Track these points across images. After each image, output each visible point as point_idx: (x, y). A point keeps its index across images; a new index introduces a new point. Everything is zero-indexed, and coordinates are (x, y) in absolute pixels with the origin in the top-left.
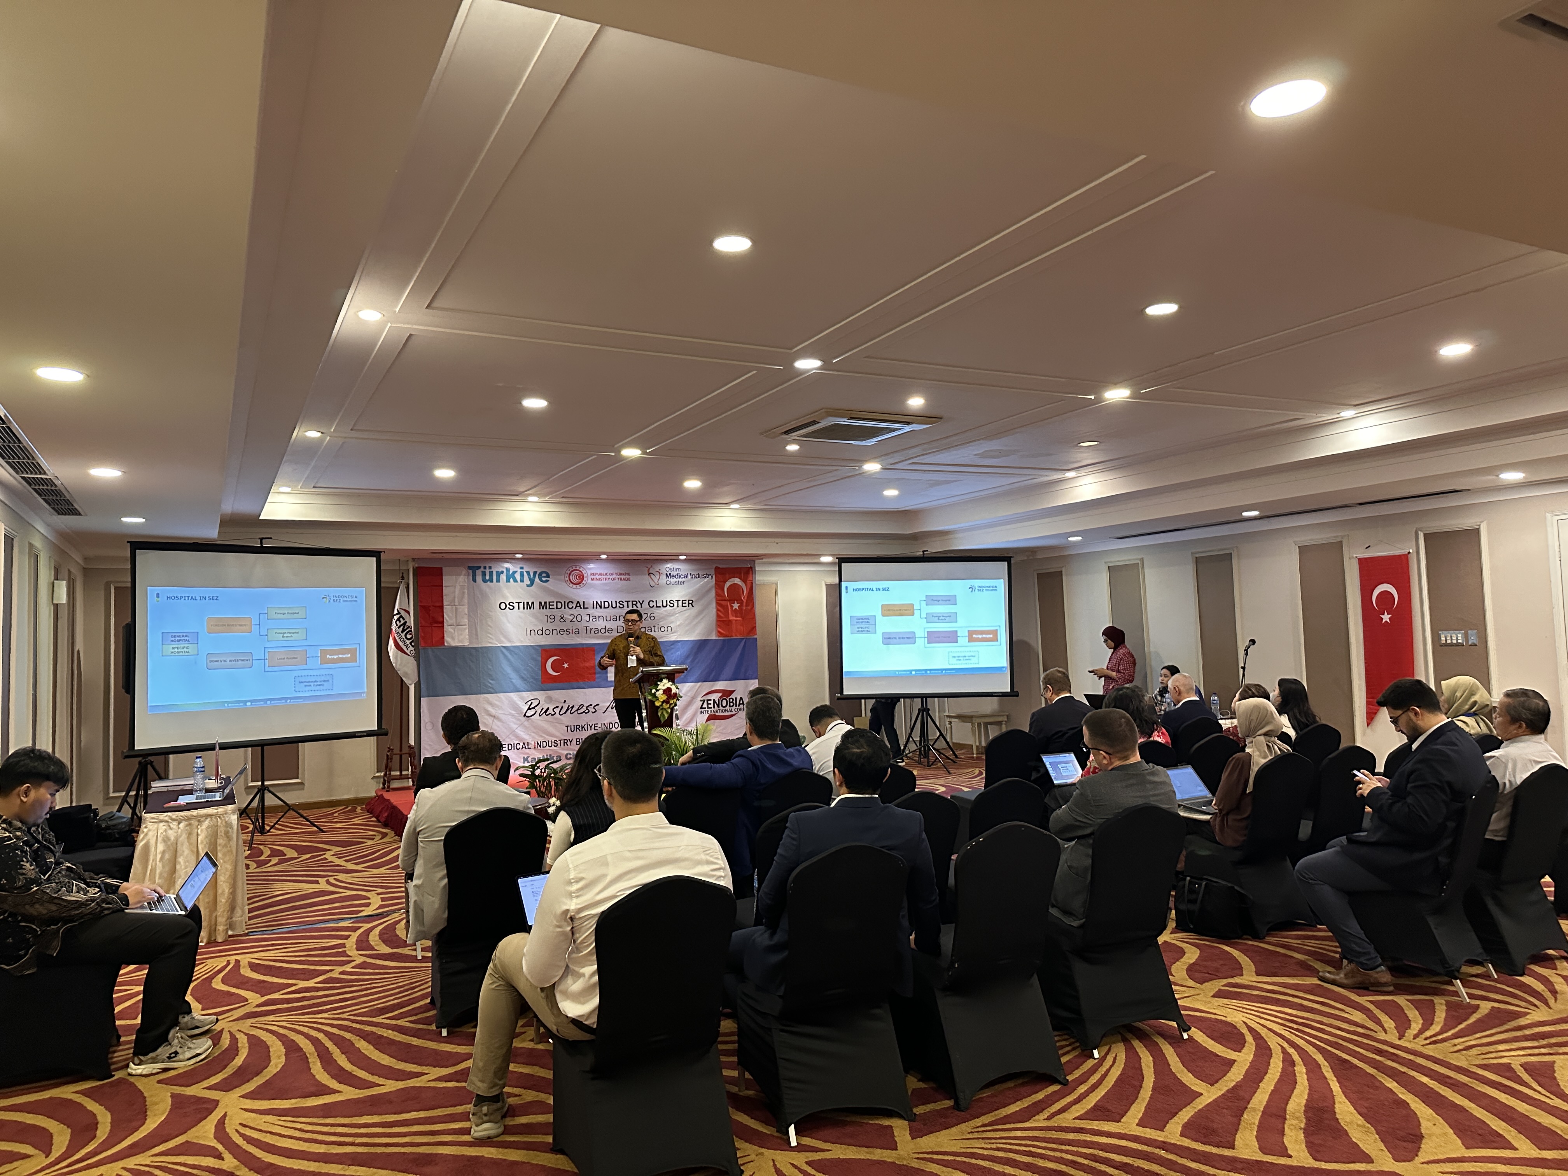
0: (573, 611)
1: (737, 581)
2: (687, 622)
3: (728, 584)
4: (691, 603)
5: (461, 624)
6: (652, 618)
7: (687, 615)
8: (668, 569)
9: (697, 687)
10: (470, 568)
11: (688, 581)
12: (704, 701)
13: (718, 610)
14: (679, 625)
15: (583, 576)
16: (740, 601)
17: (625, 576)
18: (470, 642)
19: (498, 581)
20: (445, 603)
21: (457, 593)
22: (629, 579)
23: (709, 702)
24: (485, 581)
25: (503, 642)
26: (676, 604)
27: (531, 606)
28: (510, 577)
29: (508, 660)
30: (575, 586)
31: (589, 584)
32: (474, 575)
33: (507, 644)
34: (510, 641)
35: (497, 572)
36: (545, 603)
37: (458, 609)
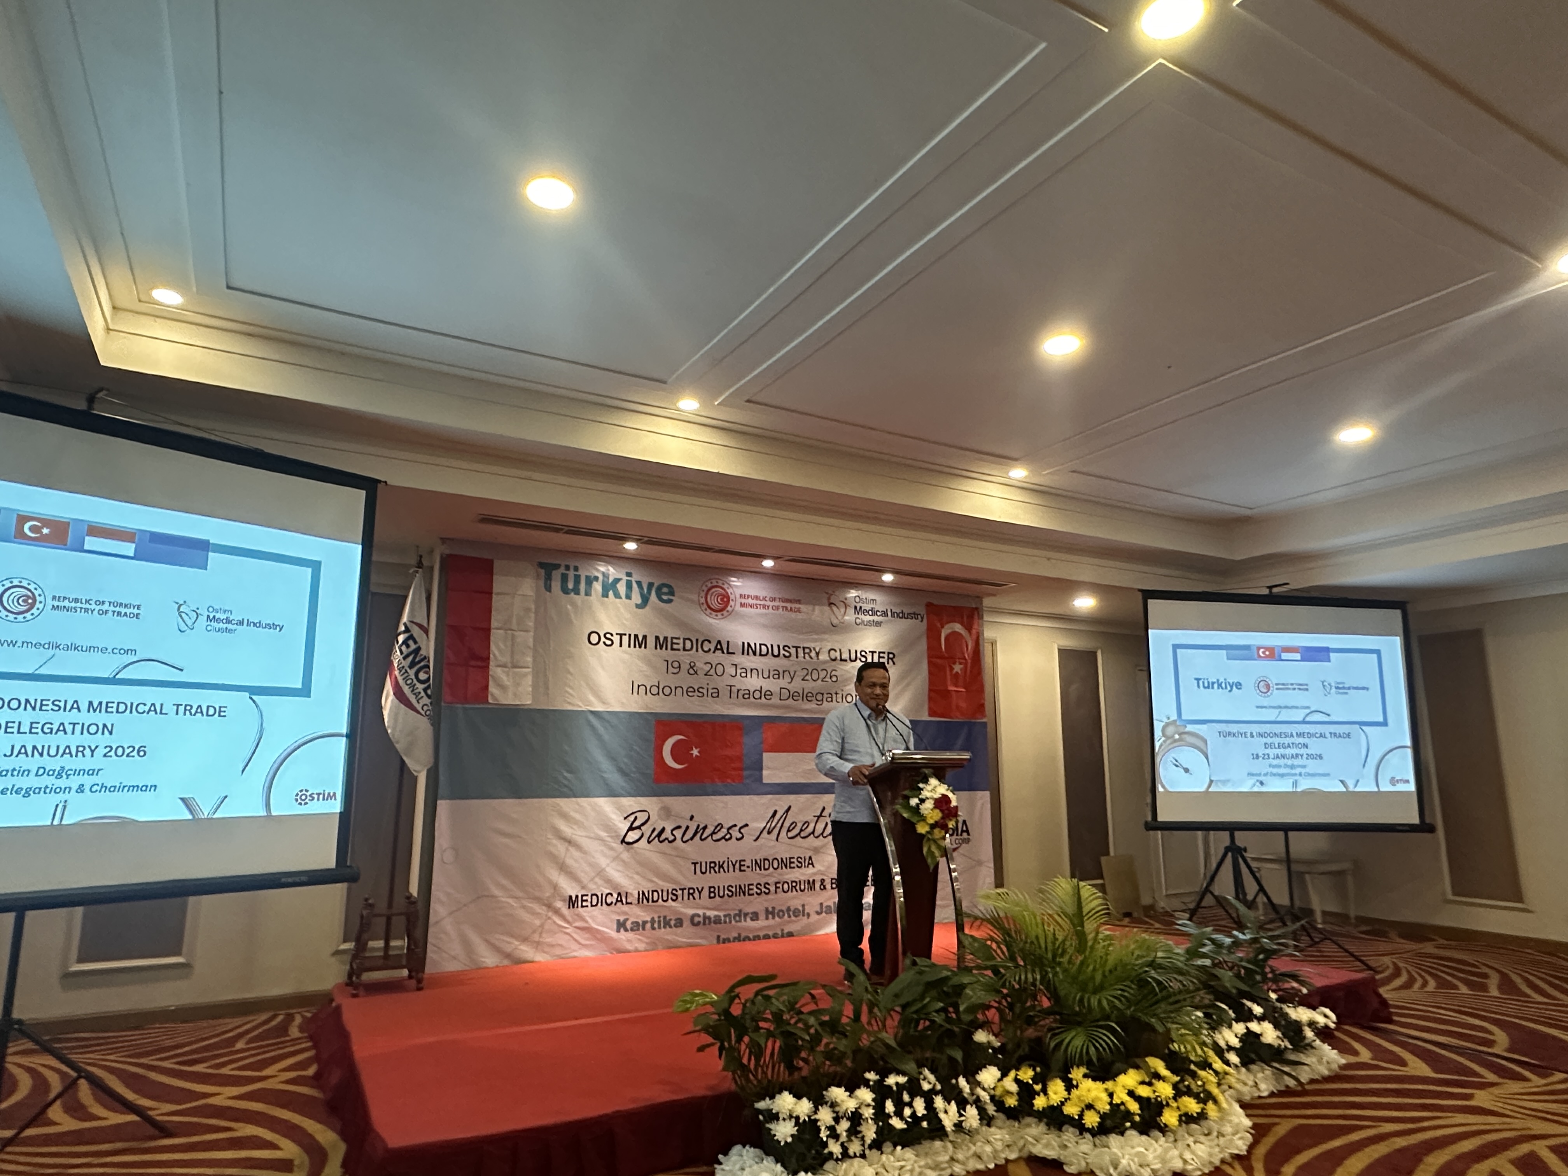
0: (710, 657)
1: (958, 627)
3: (944, 632)
5: (521, 664)
6: (834, 679)
8: (857, 599)
10: (541, 565)
11: (887, 622)
13: (930, 672)
15: (727, 597)
16: (962, 661)
17: (794, 604)
18: (534, 698)
19: (588, 594)
20: (494, 624)
21: (516, 608)
22: (798, 610)
24: (565, 591)
25: (590, 703)
27: (639, 642)
28: (609, 587)
29: (599, 737)
30: (715, 614)
31: (737, 614)
32: (548, 578)
33: (599, 708)
34: (604, 703)
35: (587, 577)
36: (666, 638)
37: (514, 637)
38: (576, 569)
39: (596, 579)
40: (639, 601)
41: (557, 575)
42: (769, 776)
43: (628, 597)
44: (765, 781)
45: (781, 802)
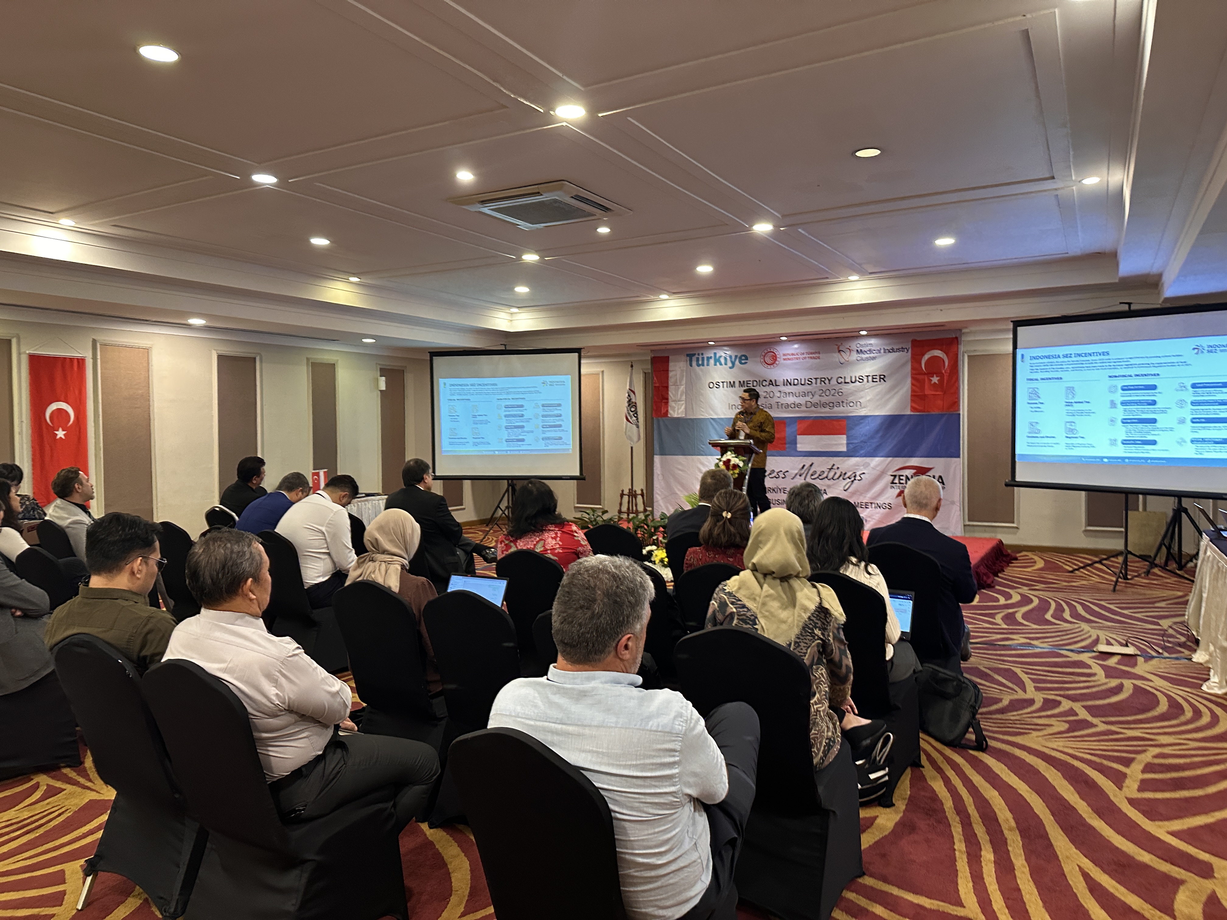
0: (765, 389)
1: (938, 353)
2: (878, 398)
3: (926, 357)
4: (883, 378)
5: (681, 399)
6: (840, 394)
7: (877, 390)
8: (858, 346)
9: (887, 462)
10: (688, 355)
11: (880, 357)
12: (895, 476)
13: (912, 384)
14: (869, 401)
15: (776, 356)
16: (939, 374)
17: (815, 354)
18: (686, 414)
19: (708, 365)
20: (670, 383)
21: (678, 376)
22: (819, 358)
23: (901, 478)
24: (698, 365)
25: (711, 415)
26: (865, 380)
27: (732, 385)
28: (717, 361)
29: (715, 429)
30: (769, 367)
31: (782, 364)
32: (691, 361)
33: (715, 417)
34: (717, 415)
35: (708, 358)
37: (679, 388)
38: (702, 354)
39: (711, 358)
40: (731, 365)
41: (694, 358)
42: (800, 447)
43: (726, 364)
44: (799, 449)
45: (808, 461)
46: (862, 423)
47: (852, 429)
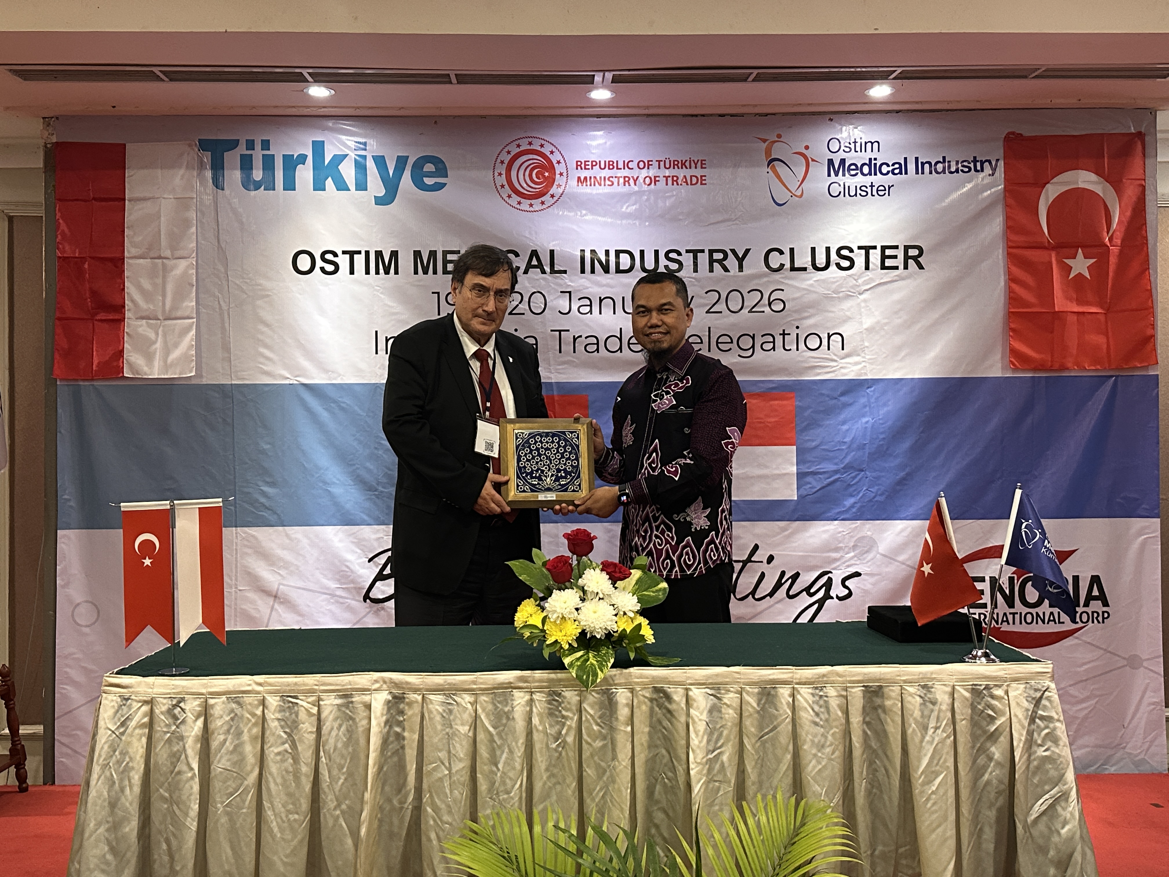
1: (1087, 180)
2: (898, 321)
3: (1052, 192)
4: (914, 257)
5: (175, 313)
6: (777, 307)
7: (899, 295)
8: (833, 145)
10: (204, 145)
11: (905, 184)
14: (870, 330)
15: (551, 169)
16: (1096, 249)
17: (687, 169)
19: (290, 185)
20: (129, 250)
21: (165, 222)
22: (702, 180)
24: (249, 185)
25: (300, 372)
26: (860, 261)
27: (385, 263)
28: (326, 171)
29: (321, 426)
30: (526, 203)
31: (574, 197)
32: (218, 167)
33: (318, 379)
34: (326, 371)
35: (287, 159)
36: (433, 254)
37: (166, 270)
38: (266, 145)
39: (302, 159)
40: (382, 192)
41: (232, 158)
46: (846, 405)
47: (813, 424)
